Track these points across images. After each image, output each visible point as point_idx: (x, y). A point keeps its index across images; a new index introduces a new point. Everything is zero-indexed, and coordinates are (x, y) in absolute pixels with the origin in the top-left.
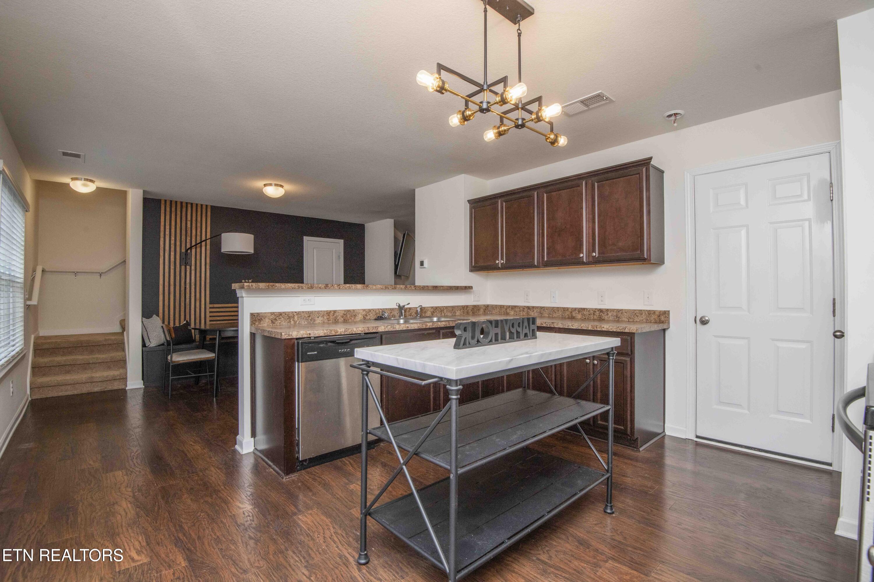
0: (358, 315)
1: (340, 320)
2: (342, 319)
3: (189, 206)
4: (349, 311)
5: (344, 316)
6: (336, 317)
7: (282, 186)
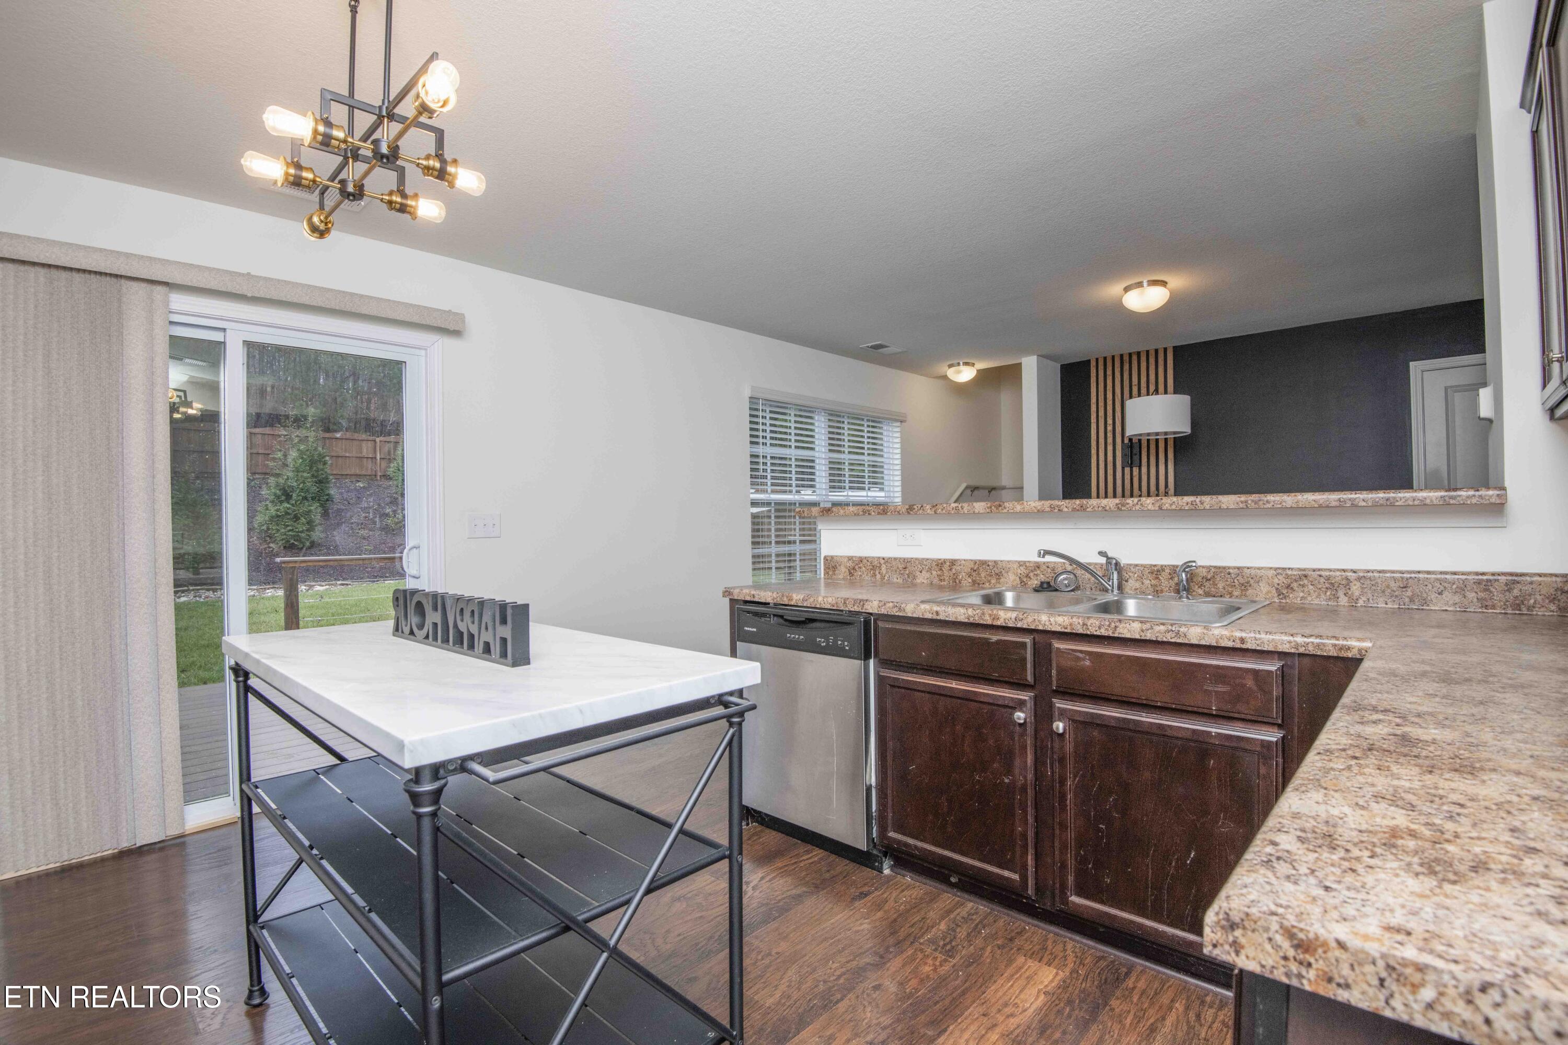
0: (1005, 575)
1: (964, 583)
2: (970, 580)
3: (1135, 358)
4: (984, 563)
5: (974, 574)
6: (956, 575)
7: (1164, 283)
